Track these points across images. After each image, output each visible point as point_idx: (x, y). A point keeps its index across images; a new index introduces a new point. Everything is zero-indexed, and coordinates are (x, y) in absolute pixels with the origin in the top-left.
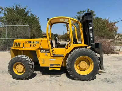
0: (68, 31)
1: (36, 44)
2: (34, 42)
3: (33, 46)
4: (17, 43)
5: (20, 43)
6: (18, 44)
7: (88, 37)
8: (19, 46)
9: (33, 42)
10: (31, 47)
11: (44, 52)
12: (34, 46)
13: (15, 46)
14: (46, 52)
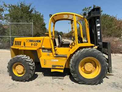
0: (72, 28)
1: (37, 43)
2: (36, 41)
3: (34, 45)
4: (17, 41)
5: (21, 42)
6: (19, 43)
7: (95, 35)
8: (20, 45)
9: (34, 41)
10: (33, 46)
11: (46, 52)
12: (36, 45)
13: (15, 45)
14: (48, 52)
